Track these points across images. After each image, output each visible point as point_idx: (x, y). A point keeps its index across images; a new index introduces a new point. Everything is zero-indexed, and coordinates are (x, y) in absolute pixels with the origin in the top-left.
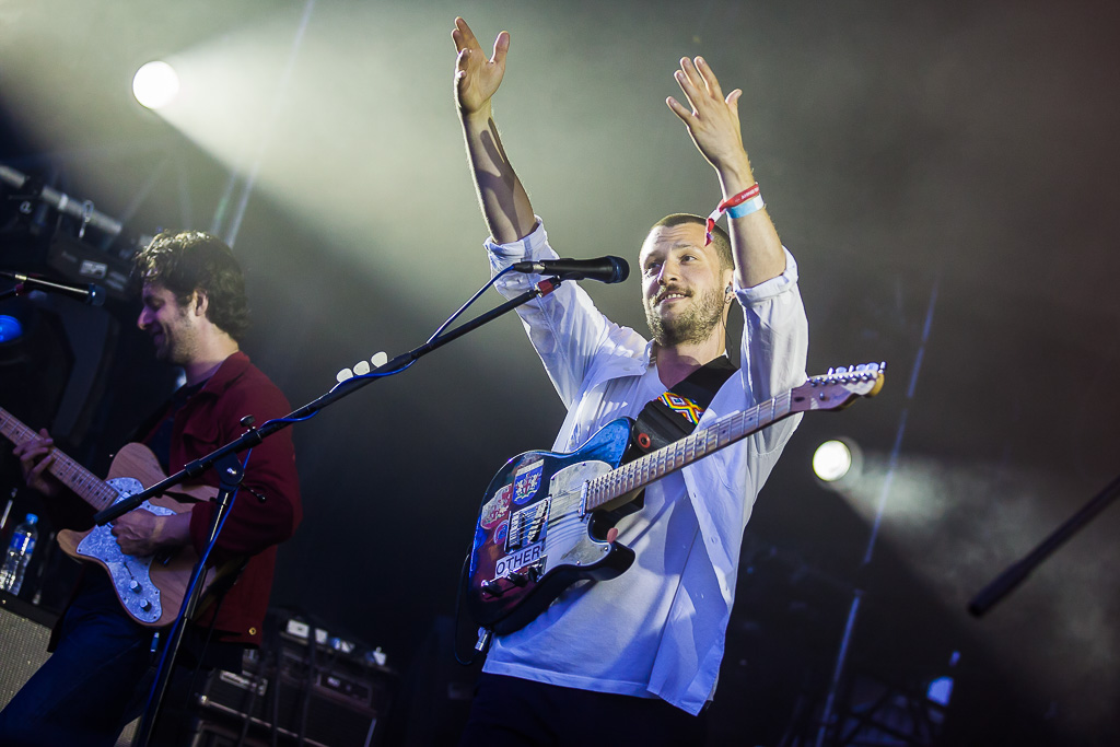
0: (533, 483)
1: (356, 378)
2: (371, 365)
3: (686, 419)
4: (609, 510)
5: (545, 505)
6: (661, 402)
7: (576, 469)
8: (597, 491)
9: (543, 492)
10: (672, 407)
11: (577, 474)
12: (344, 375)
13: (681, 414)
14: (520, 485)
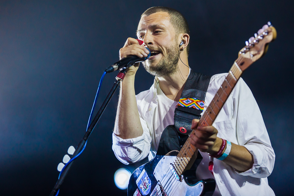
0: (147, 181)
1: (67, 165)
2: (70, 155)
3: (195, 109)
4: (189, 168)
5: (159, 187)
6: (181, 106)
7: (162, 163)
8: (179, 165)
9: (154, 182)
10: (186, 106)
11: (164, 164)
12: (60, 167)
13: (192, 108)
14: (141, 186)
